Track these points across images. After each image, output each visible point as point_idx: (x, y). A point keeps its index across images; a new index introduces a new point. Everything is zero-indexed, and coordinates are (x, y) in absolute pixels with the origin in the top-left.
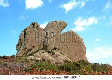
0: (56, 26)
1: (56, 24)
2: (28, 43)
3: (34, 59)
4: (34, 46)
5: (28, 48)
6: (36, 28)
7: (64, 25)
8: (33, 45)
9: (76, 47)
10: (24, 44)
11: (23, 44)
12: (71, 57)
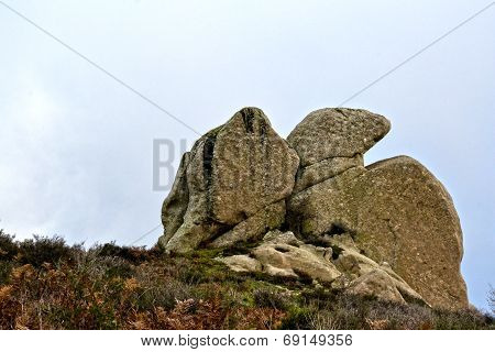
0: (345, 129)
1: (342, 123)
2: (219, 198)
3: (259, 269)
4: (247, 210)
5: (218, 217)
6: (257, 134)
7: (376, 131)
8: (241, 206)
9: (426, 229)
10: (202, 200)
11: (197, 201)
12: (408, 271)
